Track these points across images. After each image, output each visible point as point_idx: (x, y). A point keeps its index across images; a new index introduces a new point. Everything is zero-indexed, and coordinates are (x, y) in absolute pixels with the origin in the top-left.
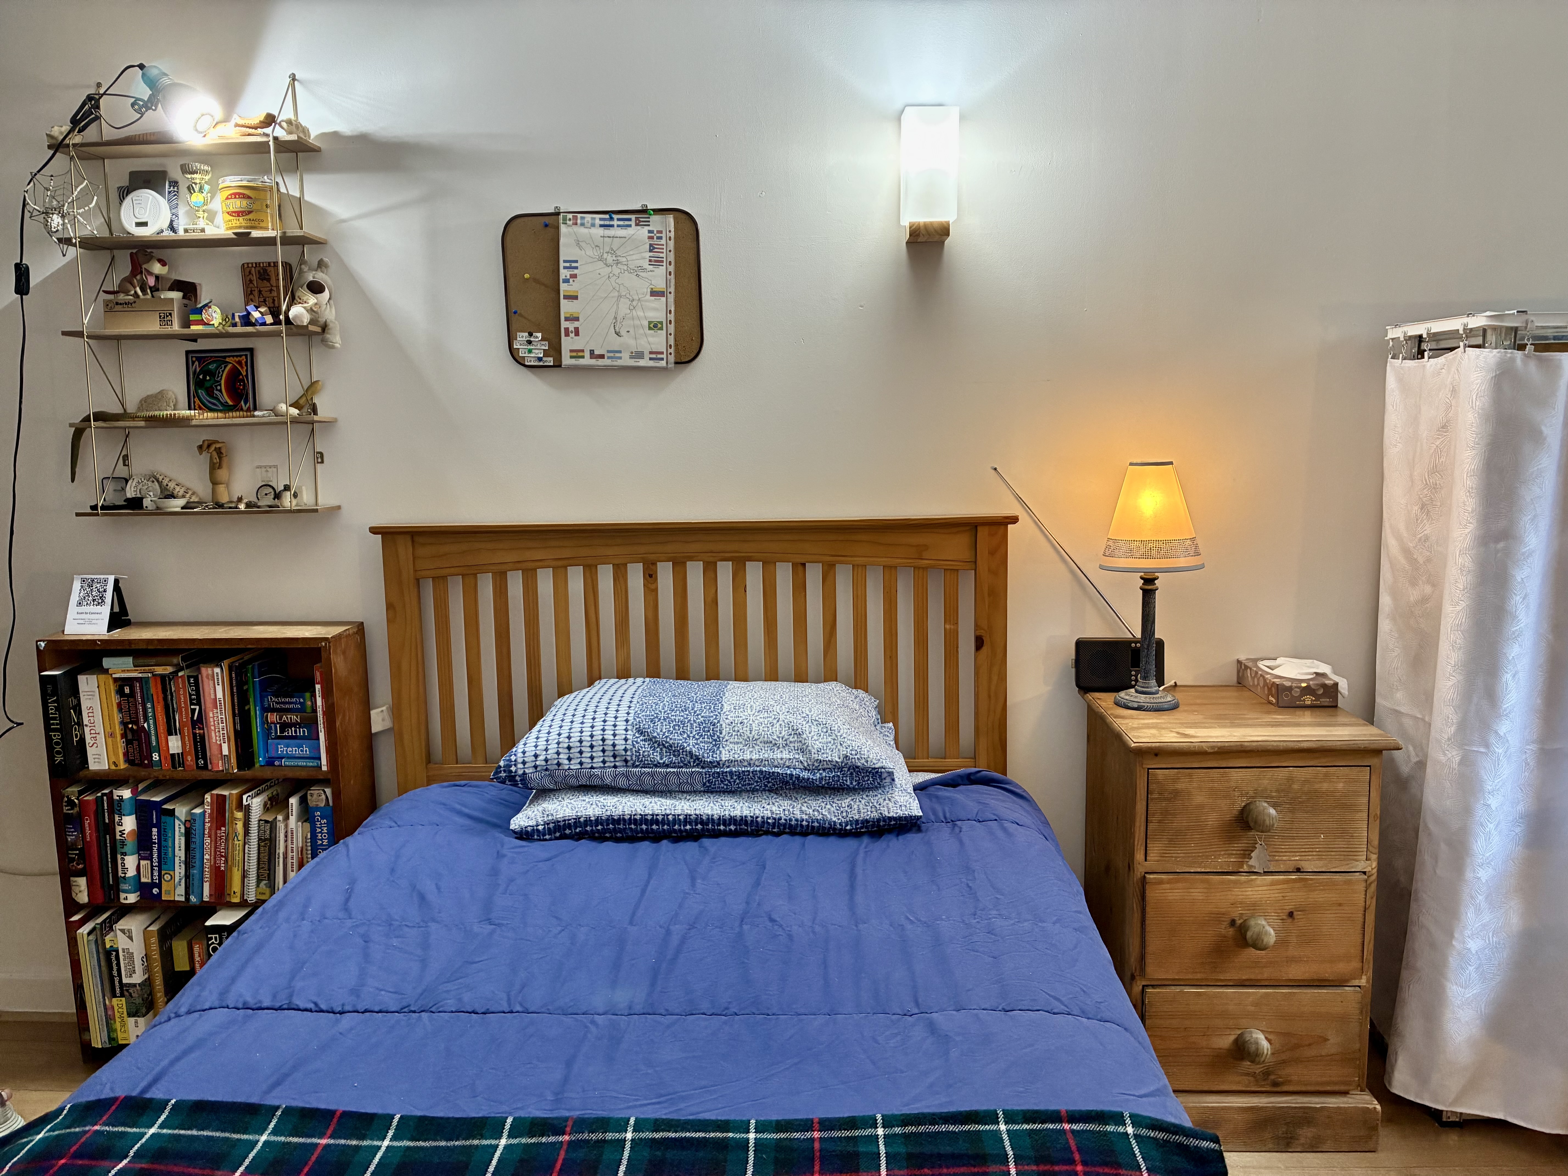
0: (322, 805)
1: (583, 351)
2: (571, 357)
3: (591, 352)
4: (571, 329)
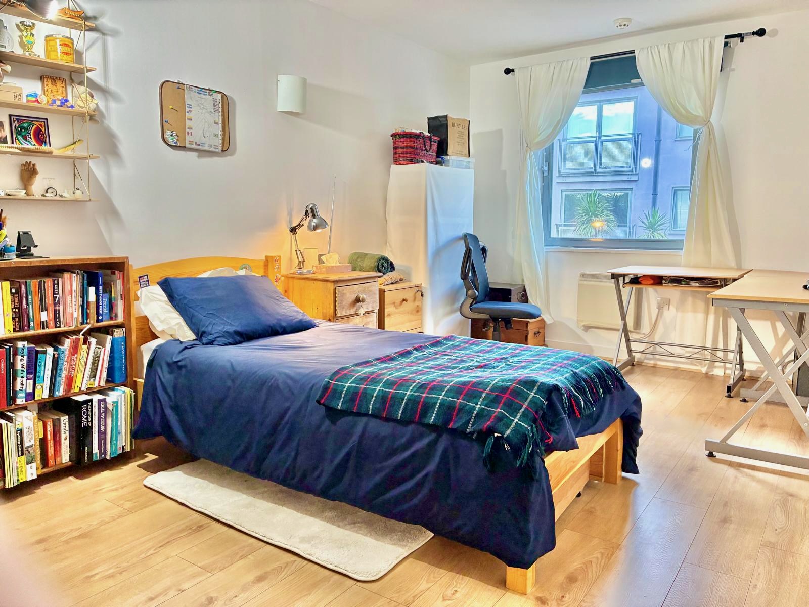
0: (122, 336)
1: (193, 142)
2: (189, 144)
3: (196, 143)
4: (190, 132)
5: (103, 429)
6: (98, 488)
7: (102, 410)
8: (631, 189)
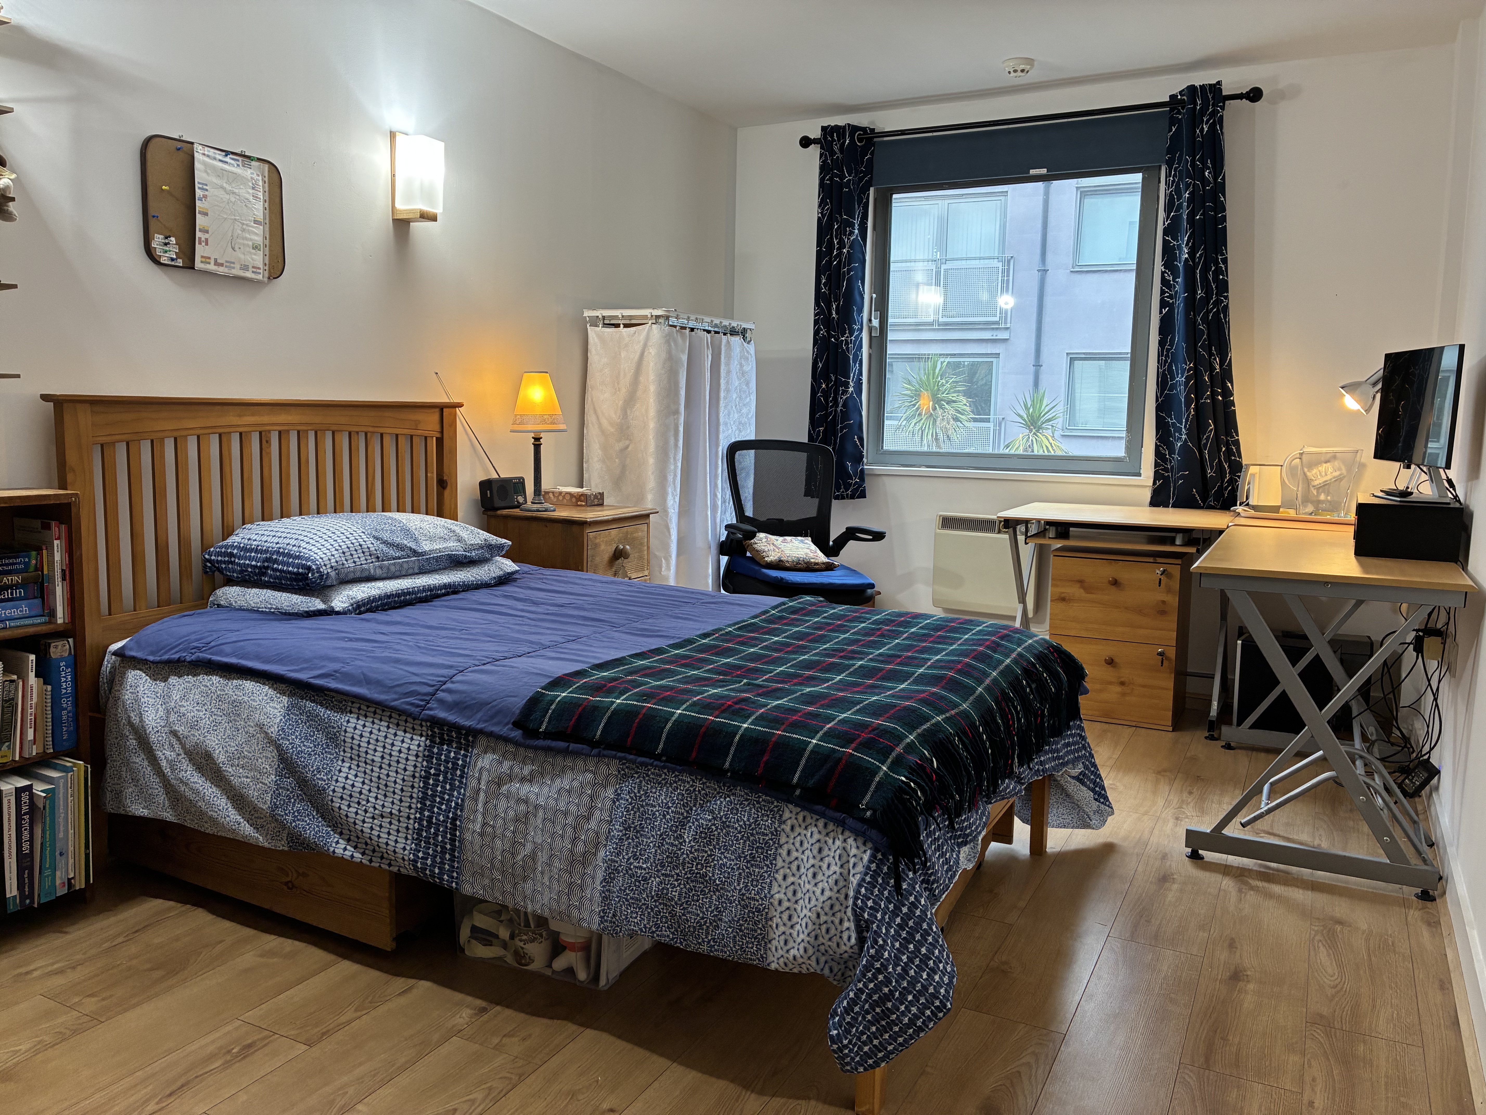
0: (67, 655)
1: (209, 258)
2: (202, 262)
3: (216, 260)
4: (203, 239)
5: (26, 847)
6: (23, 970)
7: (25, 808)
8: (997, 355)
